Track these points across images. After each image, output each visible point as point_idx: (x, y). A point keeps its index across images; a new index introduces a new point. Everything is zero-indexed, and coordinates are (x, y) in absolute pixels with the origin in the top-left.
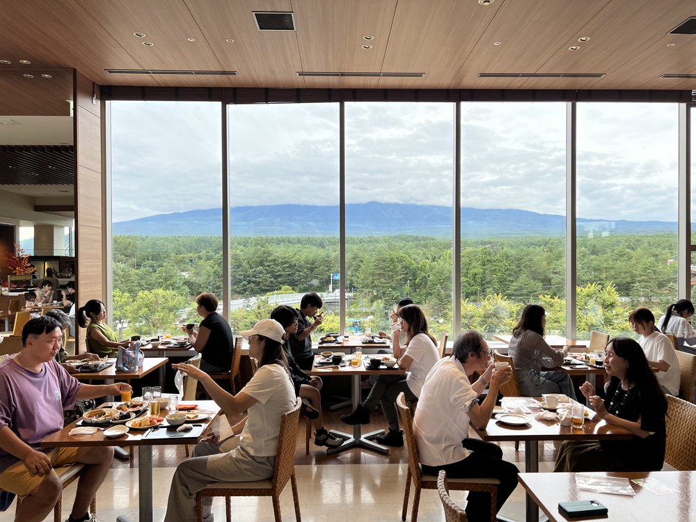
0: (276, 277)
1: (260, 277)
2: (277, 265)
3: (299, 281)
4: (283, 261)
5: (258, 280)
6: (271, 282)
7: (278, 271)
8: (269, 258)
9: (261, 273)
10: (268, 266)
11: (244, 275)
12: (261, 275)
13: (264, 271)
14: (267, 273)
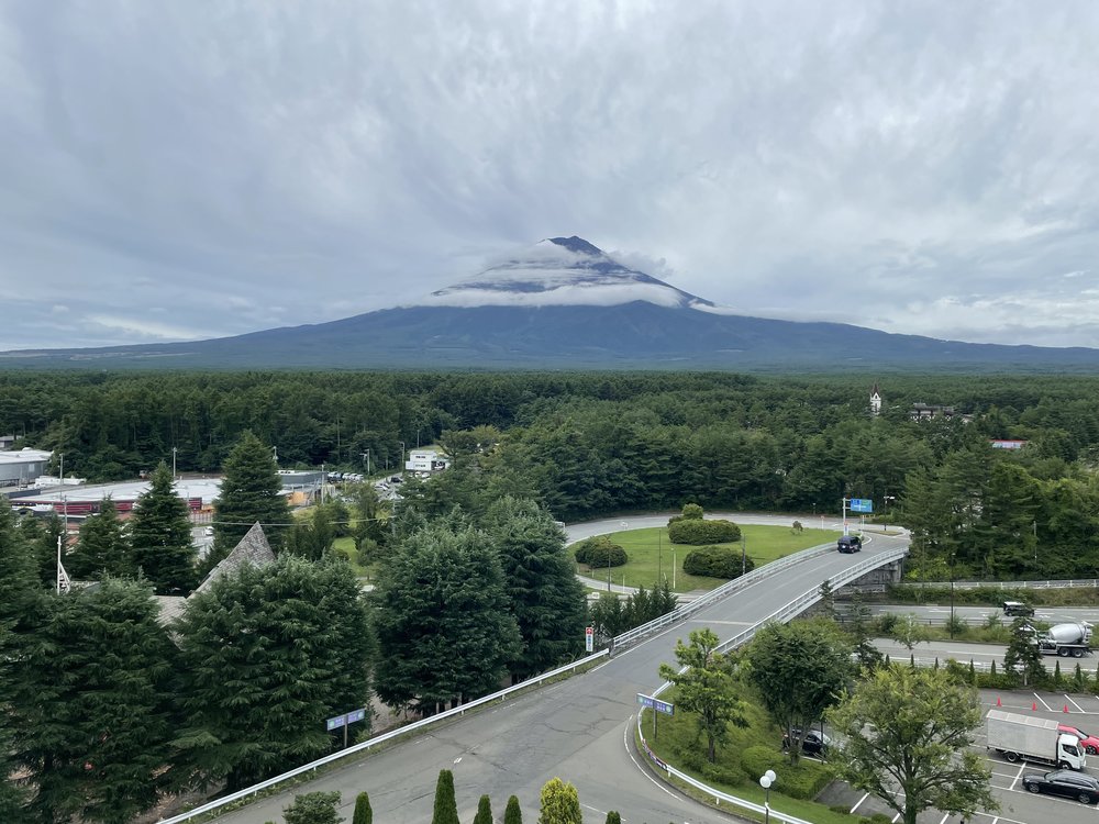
0: (646, 479)
1: (618, 480)
2: (647, 456)
3: (688, 487)
4: (660, 448)
5: (617, 485)
6: (639, 489)
7: (651, 469)
8: (630, 443)
9: (619, 471)
10: (628, 458)
11: (594, 476)
12: (621, 476)
13: (625, 468)
14: (630, 472)
